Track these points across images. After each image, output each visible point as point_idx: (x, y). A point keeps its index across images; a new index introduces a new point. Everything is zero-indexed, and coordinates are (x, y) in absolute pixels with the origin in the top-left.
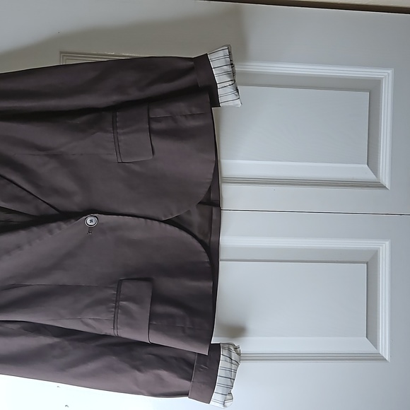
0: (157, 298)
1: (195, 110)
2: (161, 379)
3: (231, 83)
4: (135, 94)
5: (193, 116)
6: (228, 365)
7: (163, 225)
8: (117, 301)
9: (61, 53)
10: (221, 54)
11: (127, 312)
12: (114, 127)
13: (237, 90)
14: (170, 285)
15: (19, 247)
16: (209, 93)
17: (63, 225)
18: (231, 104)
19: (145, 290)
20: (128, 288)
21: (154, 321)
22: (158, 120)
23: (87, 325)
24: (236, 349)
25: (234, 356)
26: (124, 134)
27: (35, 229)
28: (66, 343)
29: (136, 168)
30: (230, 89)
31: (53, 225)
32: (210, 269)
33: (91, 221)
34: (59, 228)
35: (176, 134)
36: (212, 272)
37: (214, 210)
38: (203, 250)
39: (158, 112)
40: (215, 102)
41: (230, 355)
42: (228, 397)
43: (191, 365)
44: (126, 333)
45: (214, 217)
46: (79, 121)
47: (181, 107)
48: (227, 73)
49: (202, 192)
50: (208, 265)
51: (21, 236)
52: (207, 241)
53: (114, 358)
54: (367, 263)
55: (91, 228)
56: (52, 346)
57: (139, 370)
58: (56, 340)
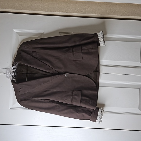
0: (83, 95)
1: (93, 47)
2: (83, 115)
3: (103, 40)
4: (78, 43)
5: (93, 49)
6: (101, 113)
7: (84, 76)
8: (72, 95)
9: (60, 32)
10: (101, 33)
11: (75, 98)
12: (73, 52)
13: (105, 42)
14: (86, 92)
15: (49, 81)
16: (97, 43)
17: (60, 76)
18: (103, 46)
19: (79, 93)
20: (75, 92)
21: (82, 101)
22: (84, 50)
23: (65, 101)
24: (103, 109)
25: (102, 111)
26: (75, 53)
27: (53, 77)
28: (60, 105)
29: (78, 62)
30: (103, 42)
31: (57, 76)
32: (96, 89)
33: (66, 75)
34: (59, 76)
35: (88, 53)
36: (97, 89)
37: (98, 73)
38: (94, 83)
39: (84, 48)
40: (99, 45)
41: (101, 110)
42: (100, 121)
43: (91, 112)
44: (75, 104)
45: (98, 75)
46: (64, 50)
47: (90, 46)
48: (102, 38)
49: (95, 68)
50: (96, 87)
51: (49, 78)
52: (96, 81)
53: (72, 109)
54: (139, 89)
55: (66, 77)
56: (56, 106)
57: (78, 113)
58: (57, 104)
